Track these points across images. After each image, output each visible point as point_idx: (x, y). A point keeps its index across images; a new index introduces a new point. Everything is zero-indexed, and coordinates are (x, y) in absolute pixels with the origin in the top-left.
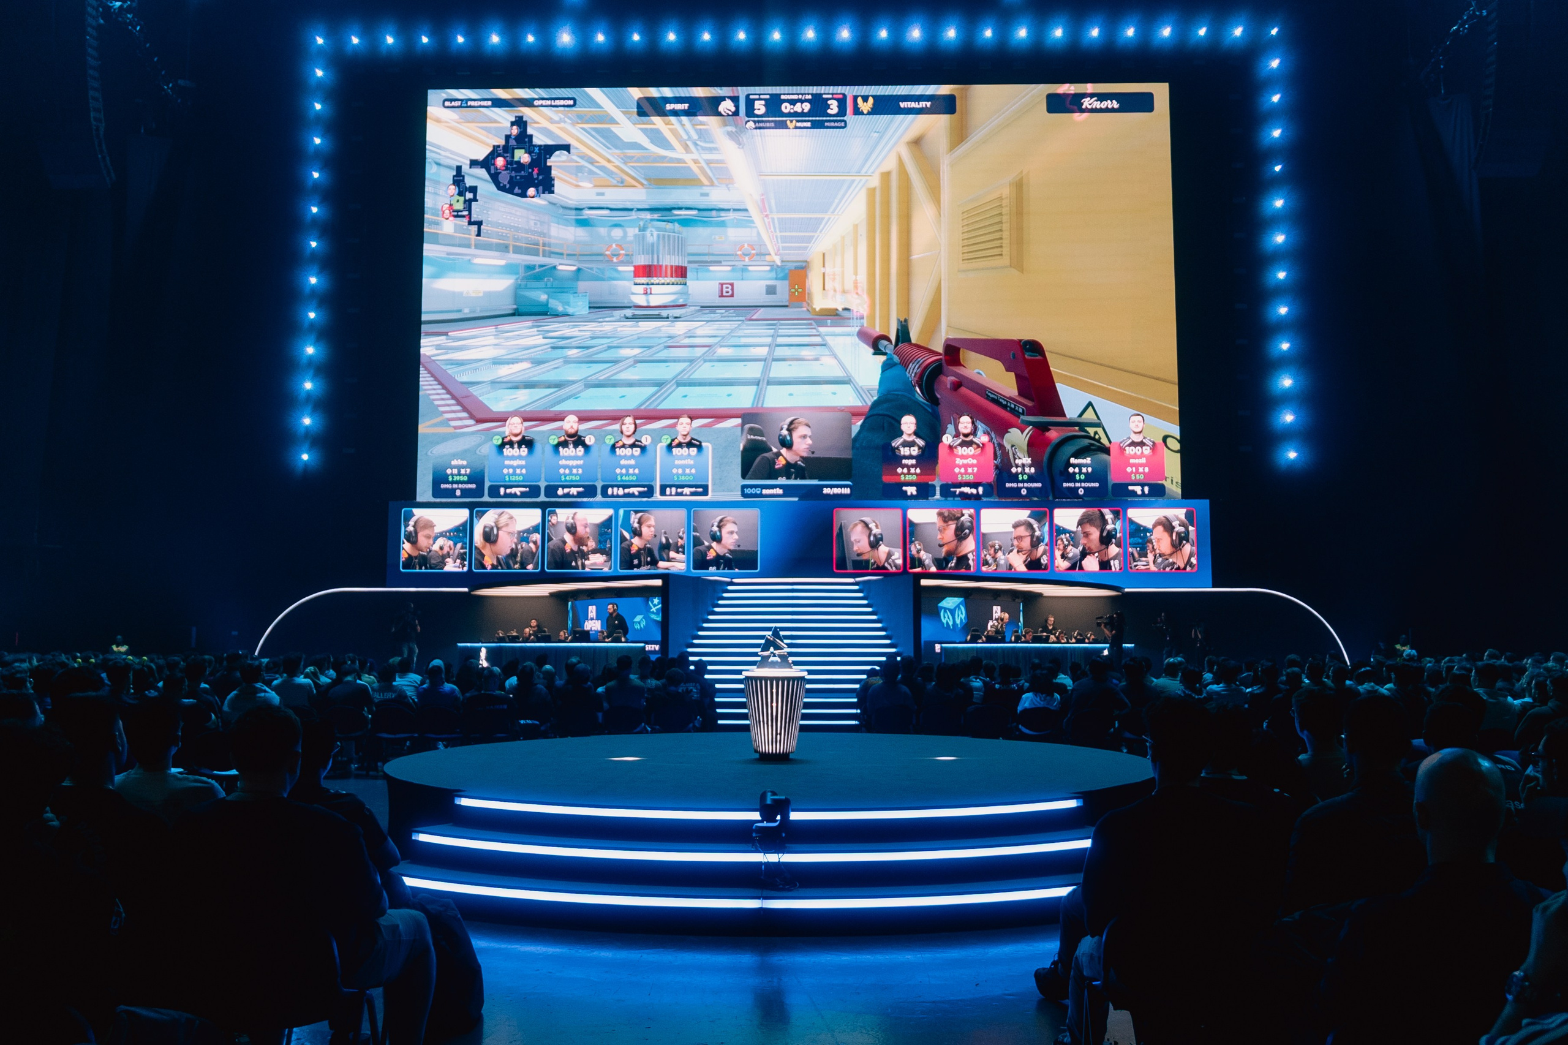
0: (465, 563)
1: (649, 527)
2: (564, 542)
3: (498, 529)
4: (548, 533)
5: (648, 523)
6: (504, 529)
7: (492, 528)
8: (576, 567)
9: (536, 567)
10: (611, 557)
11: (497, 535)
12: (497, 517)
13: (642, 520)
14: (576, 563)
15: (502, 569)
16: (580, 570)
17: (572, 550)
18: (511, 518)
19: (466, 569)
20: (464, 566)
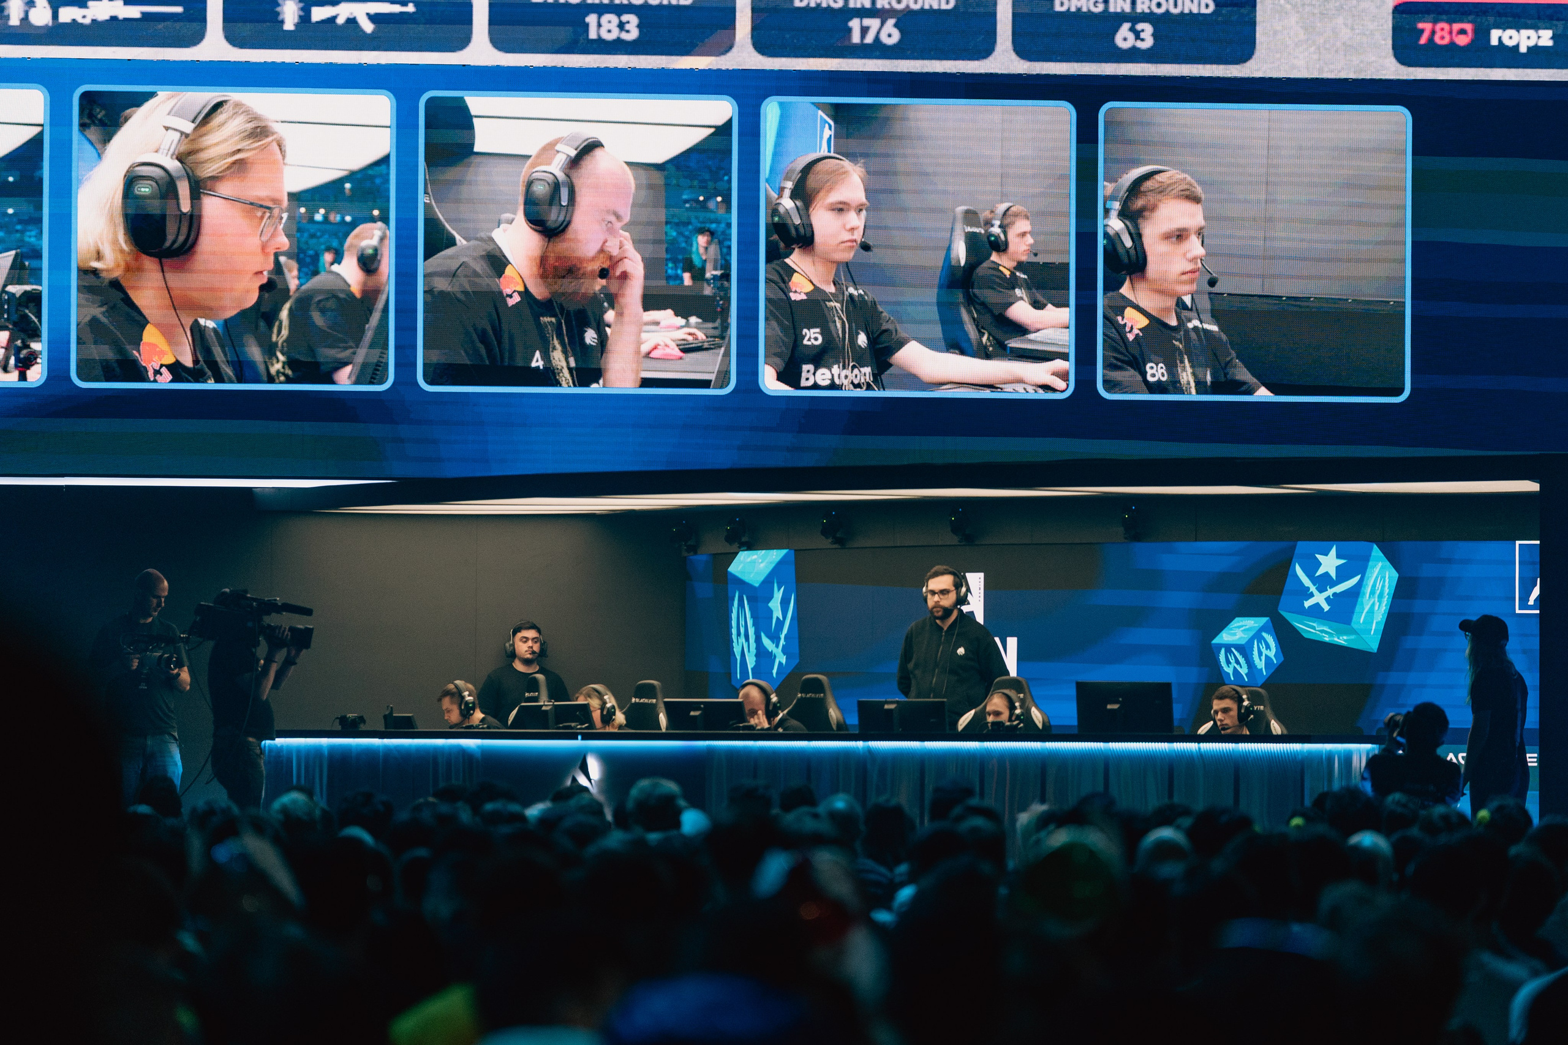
0: (36, 346)
1: (840, 209)
2: (497, 262)
3: (199, 188)
4: (427, 207)
5: (834, 197)
6: (226, 188)
7: (168, 187)
8: (548, 376)
9: (373, 372)
10: (725, 327)
11: (194, 221)
12: (189, 127)
13: (812, 182)
14: (546, 357)
15: (219, 379)
16: (567, 387)
17: (526, 294)
18: (259, 131)
19: (36, 375)
20: (25, 364)
